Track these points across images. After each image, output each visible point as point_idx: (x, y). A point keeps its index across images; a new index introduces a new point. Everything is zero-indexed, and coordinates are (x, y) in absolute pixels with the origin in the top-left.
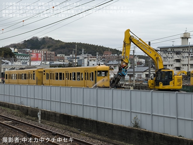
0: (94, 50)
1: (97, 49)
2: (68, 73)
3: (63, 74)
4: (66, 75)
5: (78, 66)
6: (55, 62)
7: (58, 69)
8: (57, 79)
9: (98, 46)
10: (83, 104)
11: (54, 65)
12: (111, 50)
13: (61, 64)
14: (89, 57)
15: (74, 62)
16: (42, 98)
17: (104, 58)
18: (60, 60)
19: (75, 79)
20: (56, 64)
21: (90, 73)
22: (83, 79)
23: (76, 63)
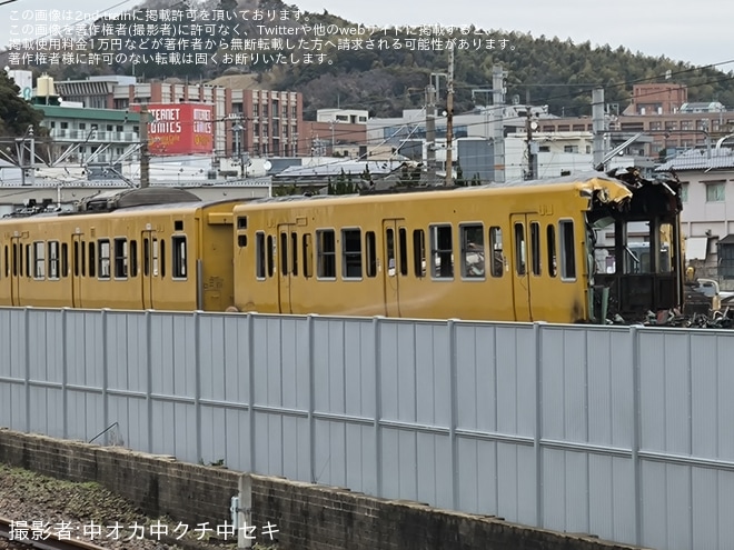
0: (564, 79)
1: (588, 67)
2: (403, 233)
3: (371, 235)
4: (390, 246)
5: (460, 184)
6: (306, 161)
7: (337, 207)
8: (329, 270)
9: (593, 48)
11: (306, 183)
12: (683, 73)
13: (350, 176)
14: (534, 126)
15: (441, 155)
16: (252, 401)
17: (637, 127)
18: (337, 149)
19: (446, 269)
20: (309, 172)
21: (550, 229)
22: (507, 268)
23: (454, 163)
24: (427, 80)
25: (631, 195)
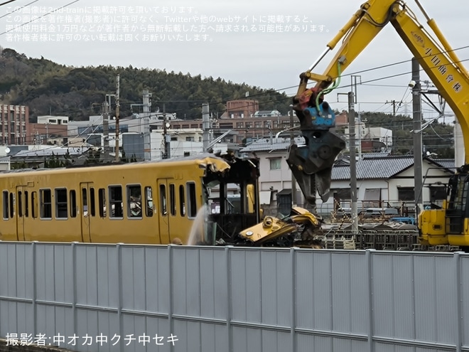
0: (186, 97)
1: (200, 90)
2: (92, 191)
3: (73, 193)
4: (85, 198)
5: (124, 161)
6: (31, 147)
7: (52, 175)
8: (47, 213)
9: (202, 79)
10: (172, 313)
11: (31, 160)
12: (256, 94)
13: (58, 156)
14: (168, 125)
15: (112, 143)
17: (229, 126)
18: (50, 140)
19: (118, 213)
20: (33, 154)
21: (181, 188)
22: (155, 212)
23: (120, 148)
24: (103, 99)
25: (229, 167)
